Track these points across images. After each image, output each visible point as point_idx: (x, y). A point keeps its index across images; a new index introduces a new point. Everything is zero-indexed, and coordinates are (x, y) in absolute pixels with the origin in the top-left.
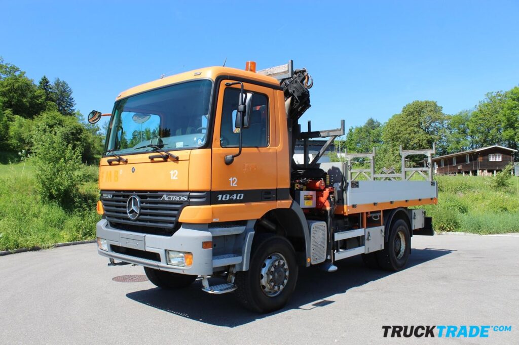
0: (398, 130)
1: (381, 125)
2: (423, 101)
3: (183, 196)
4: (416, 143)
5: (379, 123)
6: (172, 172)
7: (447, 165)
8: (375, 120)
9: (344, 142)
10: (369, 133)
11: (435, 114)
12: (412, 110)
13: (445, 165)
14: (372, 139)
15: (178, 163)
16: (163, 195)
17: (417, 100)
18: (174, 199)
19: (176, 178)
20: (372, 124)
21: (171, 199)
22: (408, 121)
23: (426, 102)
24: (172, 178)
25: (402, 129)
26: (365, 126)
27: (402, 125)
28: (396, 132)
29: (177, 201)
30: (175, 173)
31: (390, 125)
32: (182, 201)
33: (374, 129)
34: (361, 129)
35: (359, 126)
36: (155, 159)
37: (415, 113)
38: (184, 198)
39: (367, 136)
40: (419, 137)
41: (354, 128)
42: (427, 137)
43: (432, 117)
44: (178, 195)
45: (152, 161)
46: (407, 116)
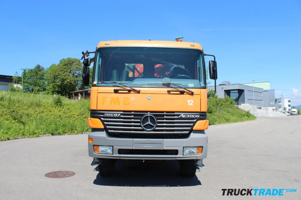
0: (59, 73)
1: (44, 69)
2: (73, 58)
3: (197, 115)
4: (68, 82)
5: (43, 68)
6: (188, 101)
7: (86, 95)
8: (41, 66)
9: (20, 78)
10: (37, 73)
11: (79, 66)
12: (67, 63)
13: (85, 95)
14: (39, 77)
15: (193, 96)
16: (180, 114)
17: (69, 57)
18: (190, 117)
19: (192, 105)
20: (39, 68)
21: (188, 117)
22: (64, 69)
23: (75, 59)
24: (189, 104)
25: (61, 73)
26: (35, 69)
27: (61, 71)
28: (57, 74)
29: (193, 118)
30: (191, 102)
31: (54, 70)
32: (196, 118)
33: (40, 71)
34: (32, 70)
35: (30, 69)
36: (171, 92)
37: (68, 64)
38: (197, 116)
39: (36, 75)
40: (71, 78)
41: (27, 69)
42: (74, 79)
43: (78, 68)
44: (193, 115)
45: (169, 93)
46: (64, 66)
